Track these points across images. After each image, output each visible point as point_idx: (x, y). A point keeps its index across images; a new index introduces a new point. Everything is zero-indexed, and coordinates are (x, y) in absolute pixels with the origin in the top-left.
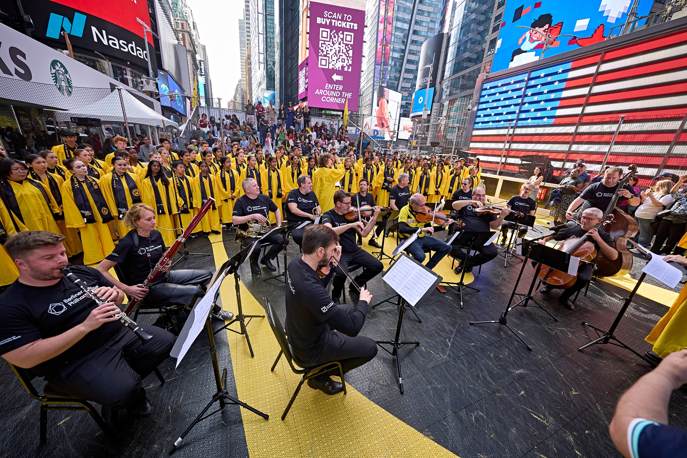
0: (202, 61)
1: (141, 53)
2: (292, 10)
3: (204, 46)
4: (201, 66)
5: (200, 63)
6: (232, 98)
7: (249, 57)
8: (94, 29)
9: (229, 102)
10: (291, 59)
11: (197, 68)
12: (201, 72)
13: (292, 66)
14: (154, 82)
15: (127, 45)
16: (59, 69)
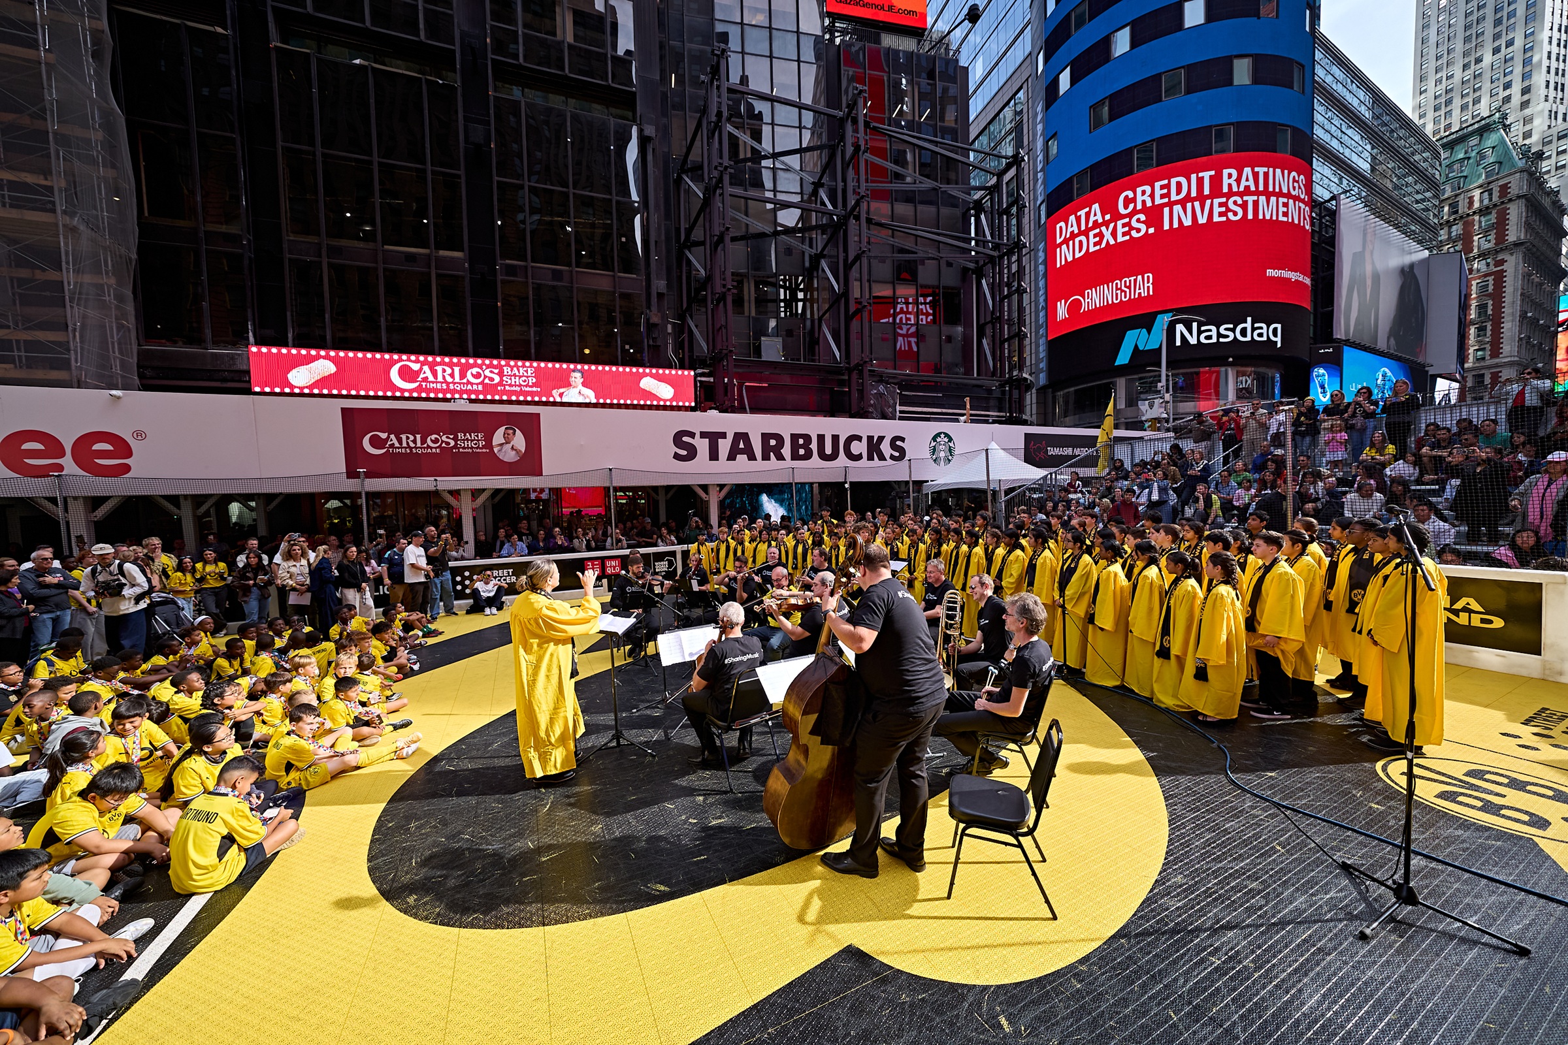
1: (1264, 331)
15: (1233, 330)
16: (942, 439)
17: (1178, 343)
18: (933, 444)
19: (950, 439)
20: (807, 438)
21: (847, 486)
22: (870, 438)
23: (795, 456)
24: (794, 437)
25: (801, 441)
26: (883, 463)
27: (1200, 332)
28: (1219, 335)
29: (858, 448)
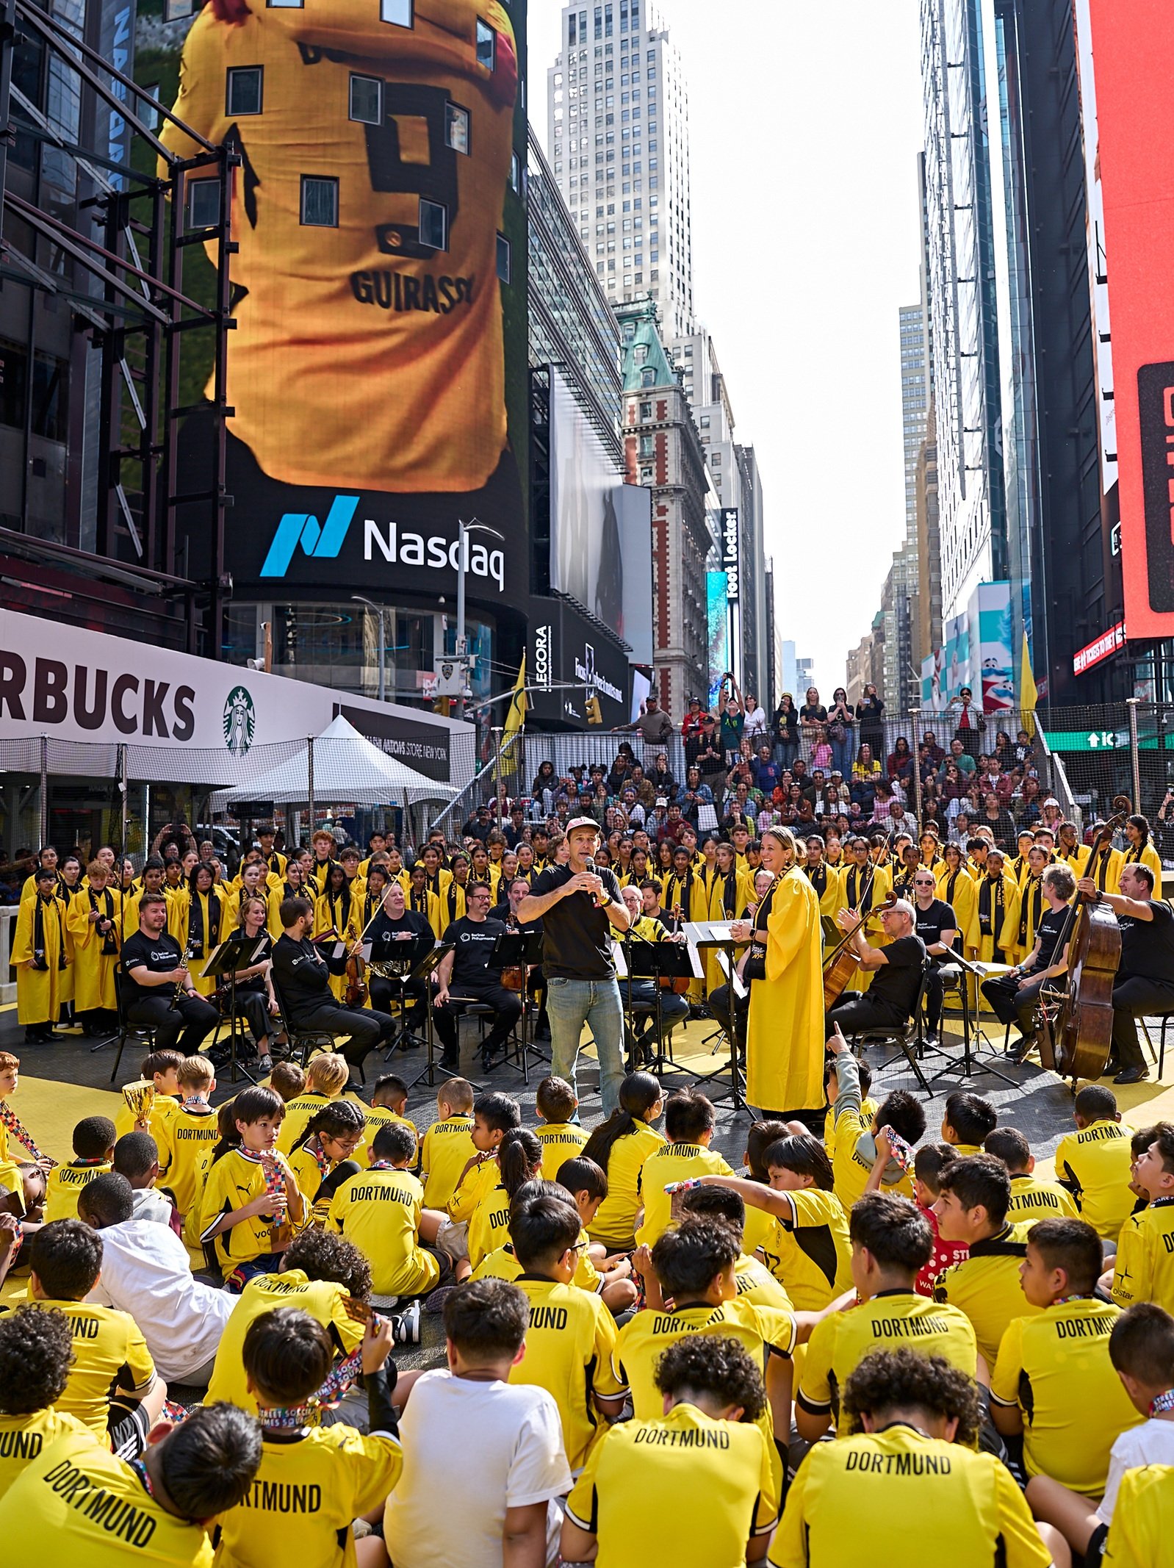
0: (732, 511)
1: (484, 559)
2: (1065, 252)
3: (750, 450)
4: (724, 528)
5: (723, 521)
6: (868, 632)
7: (929, 454)
8: (370, 527)
9: (851, 654)
10: (1076, 436)
11: (705, 542)
12: (725, 554)
13: (1080, 468)
14: (464, 666)
15: (445, 549)
16: (240, 701)
17: (368, 556)
18: (229, 709)
19: (250, 705)
20: (59, 668)
21: (122, 787)
22: (149, 684)
23: (42, 714)
24: (43, 666)
25: (51, 678)
26: (163, 742)
27: (400, 543)
28: (428, 555)
29: (133, 704)
